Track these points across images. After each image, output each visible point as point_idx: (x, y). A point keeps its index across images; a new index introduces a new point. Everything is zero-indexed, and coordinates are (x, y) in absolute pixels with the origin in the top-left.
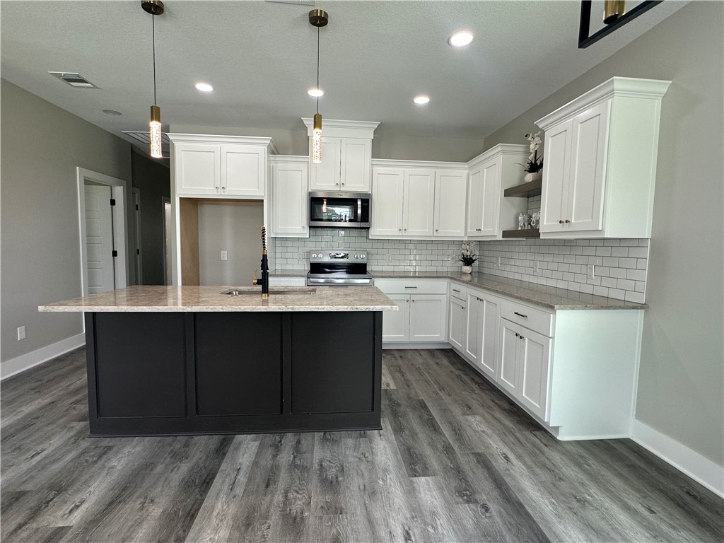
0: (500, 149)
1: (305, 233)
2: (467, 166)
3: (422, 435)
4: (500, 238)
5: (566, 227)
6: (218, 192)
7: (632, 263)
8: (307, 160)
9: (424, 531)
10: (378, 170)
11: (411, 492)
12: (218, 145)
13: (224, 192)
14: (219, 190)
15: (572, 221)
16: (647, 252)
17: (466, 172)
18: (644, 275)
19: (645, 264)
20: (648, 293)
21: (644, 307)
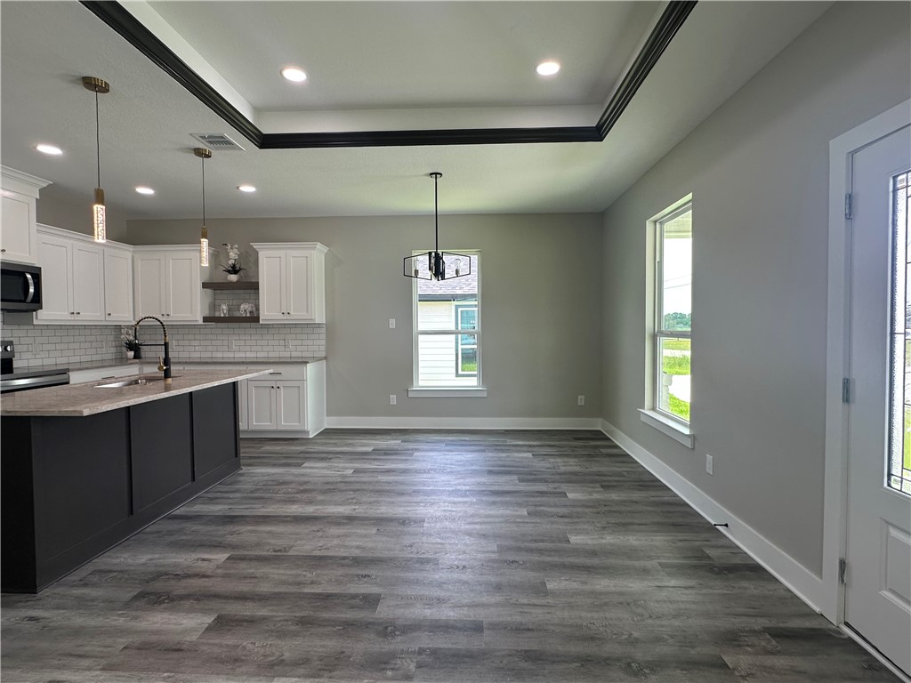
2: (132, 249)
4: (201, 322)
5: (284, 317)
7: (317, 336)
10: (42, 238)
15: (292, 313)
16: (324, 330)
17: (129, 255)
18: (324, 342)
19: (323, 336)
20: (327, 351)
21: (326, 358)
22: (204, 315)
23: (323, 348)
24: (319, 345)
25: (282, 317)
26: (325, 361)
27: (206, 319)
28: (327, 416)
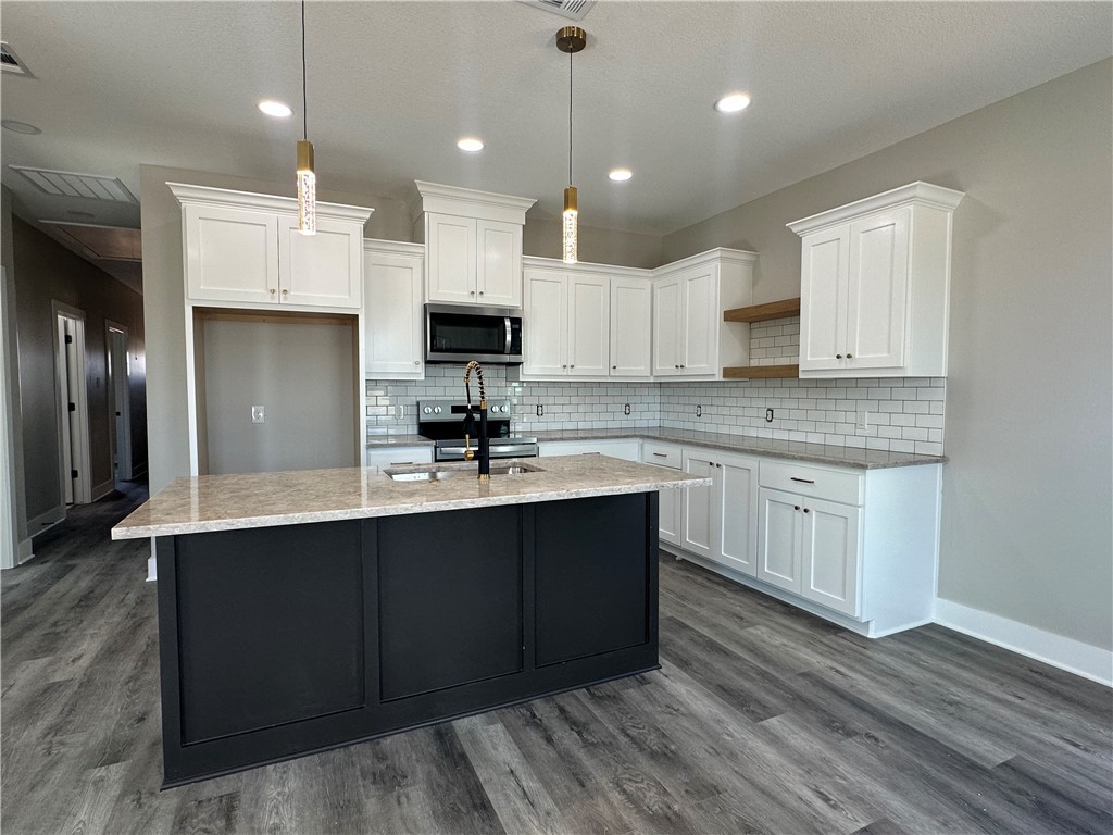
0: (718, 254)
1: (418, 372)
2: (651, 275)
3: (719, 664)
4: (719, 377)
5: (844, 364)
6: (273, 298)
7: (924, 408)
8: (421, 251)
9: (836, 784)
10: (532, 273)
11: (774, 740)
12: (273, 215)
13: (285, 298)
14: (276, 294)
15: (857, 355)
16: (942, 394)
17: (648, 283)
18: (941, 422)
19: (941, 408)
20: (947, 442)
21: (942, 460)
22: (728, 365)
23: (938, 436)
24: (927, 426)
25: (837, 364)
26: (939, 466)
27: (727, 372)
28: (939, 595)
